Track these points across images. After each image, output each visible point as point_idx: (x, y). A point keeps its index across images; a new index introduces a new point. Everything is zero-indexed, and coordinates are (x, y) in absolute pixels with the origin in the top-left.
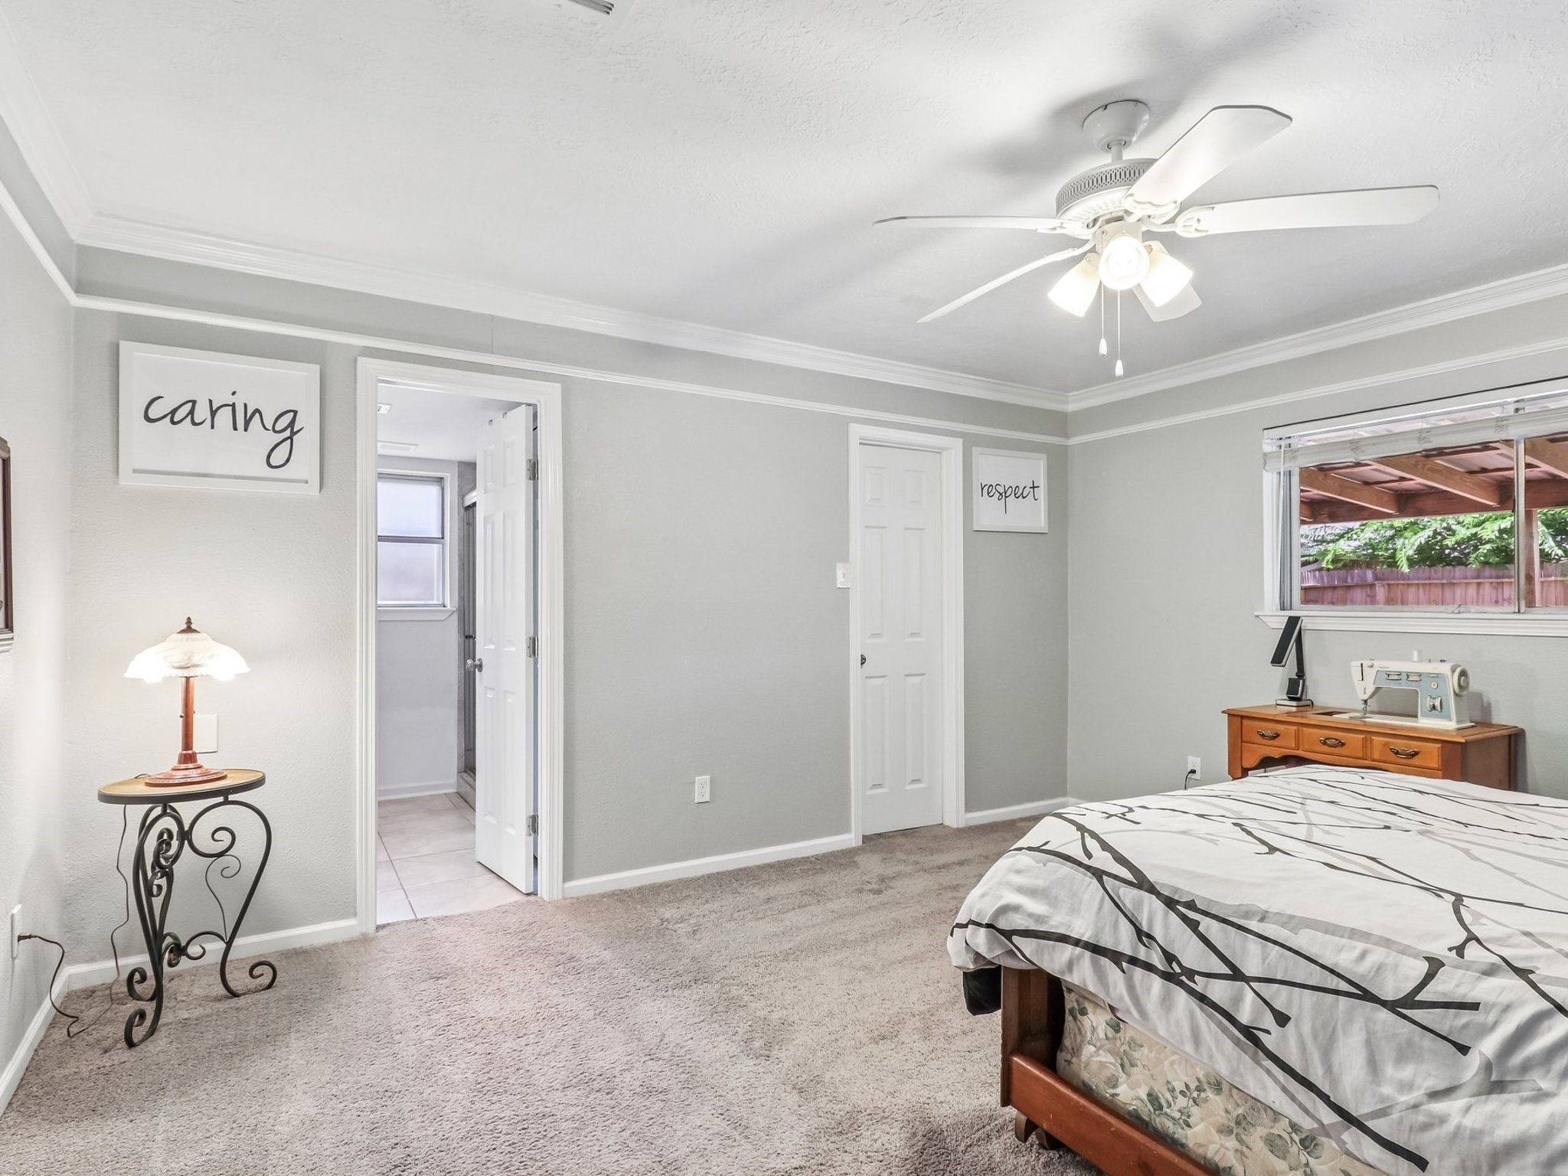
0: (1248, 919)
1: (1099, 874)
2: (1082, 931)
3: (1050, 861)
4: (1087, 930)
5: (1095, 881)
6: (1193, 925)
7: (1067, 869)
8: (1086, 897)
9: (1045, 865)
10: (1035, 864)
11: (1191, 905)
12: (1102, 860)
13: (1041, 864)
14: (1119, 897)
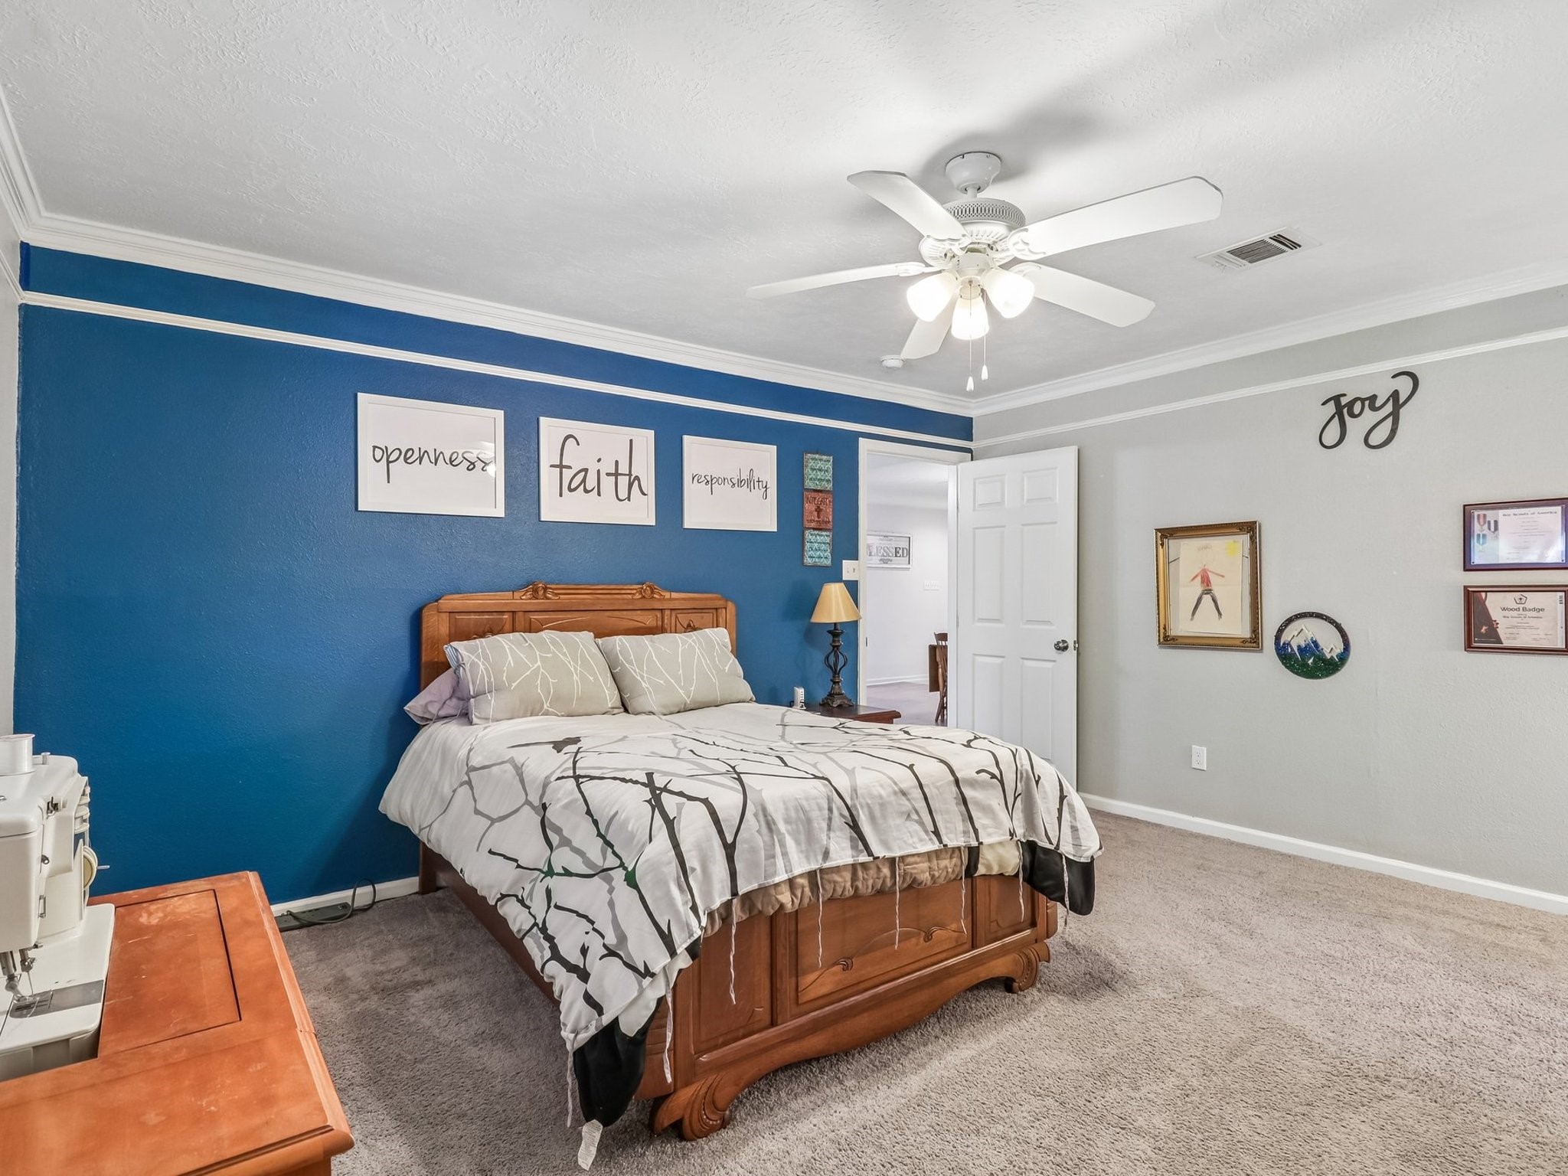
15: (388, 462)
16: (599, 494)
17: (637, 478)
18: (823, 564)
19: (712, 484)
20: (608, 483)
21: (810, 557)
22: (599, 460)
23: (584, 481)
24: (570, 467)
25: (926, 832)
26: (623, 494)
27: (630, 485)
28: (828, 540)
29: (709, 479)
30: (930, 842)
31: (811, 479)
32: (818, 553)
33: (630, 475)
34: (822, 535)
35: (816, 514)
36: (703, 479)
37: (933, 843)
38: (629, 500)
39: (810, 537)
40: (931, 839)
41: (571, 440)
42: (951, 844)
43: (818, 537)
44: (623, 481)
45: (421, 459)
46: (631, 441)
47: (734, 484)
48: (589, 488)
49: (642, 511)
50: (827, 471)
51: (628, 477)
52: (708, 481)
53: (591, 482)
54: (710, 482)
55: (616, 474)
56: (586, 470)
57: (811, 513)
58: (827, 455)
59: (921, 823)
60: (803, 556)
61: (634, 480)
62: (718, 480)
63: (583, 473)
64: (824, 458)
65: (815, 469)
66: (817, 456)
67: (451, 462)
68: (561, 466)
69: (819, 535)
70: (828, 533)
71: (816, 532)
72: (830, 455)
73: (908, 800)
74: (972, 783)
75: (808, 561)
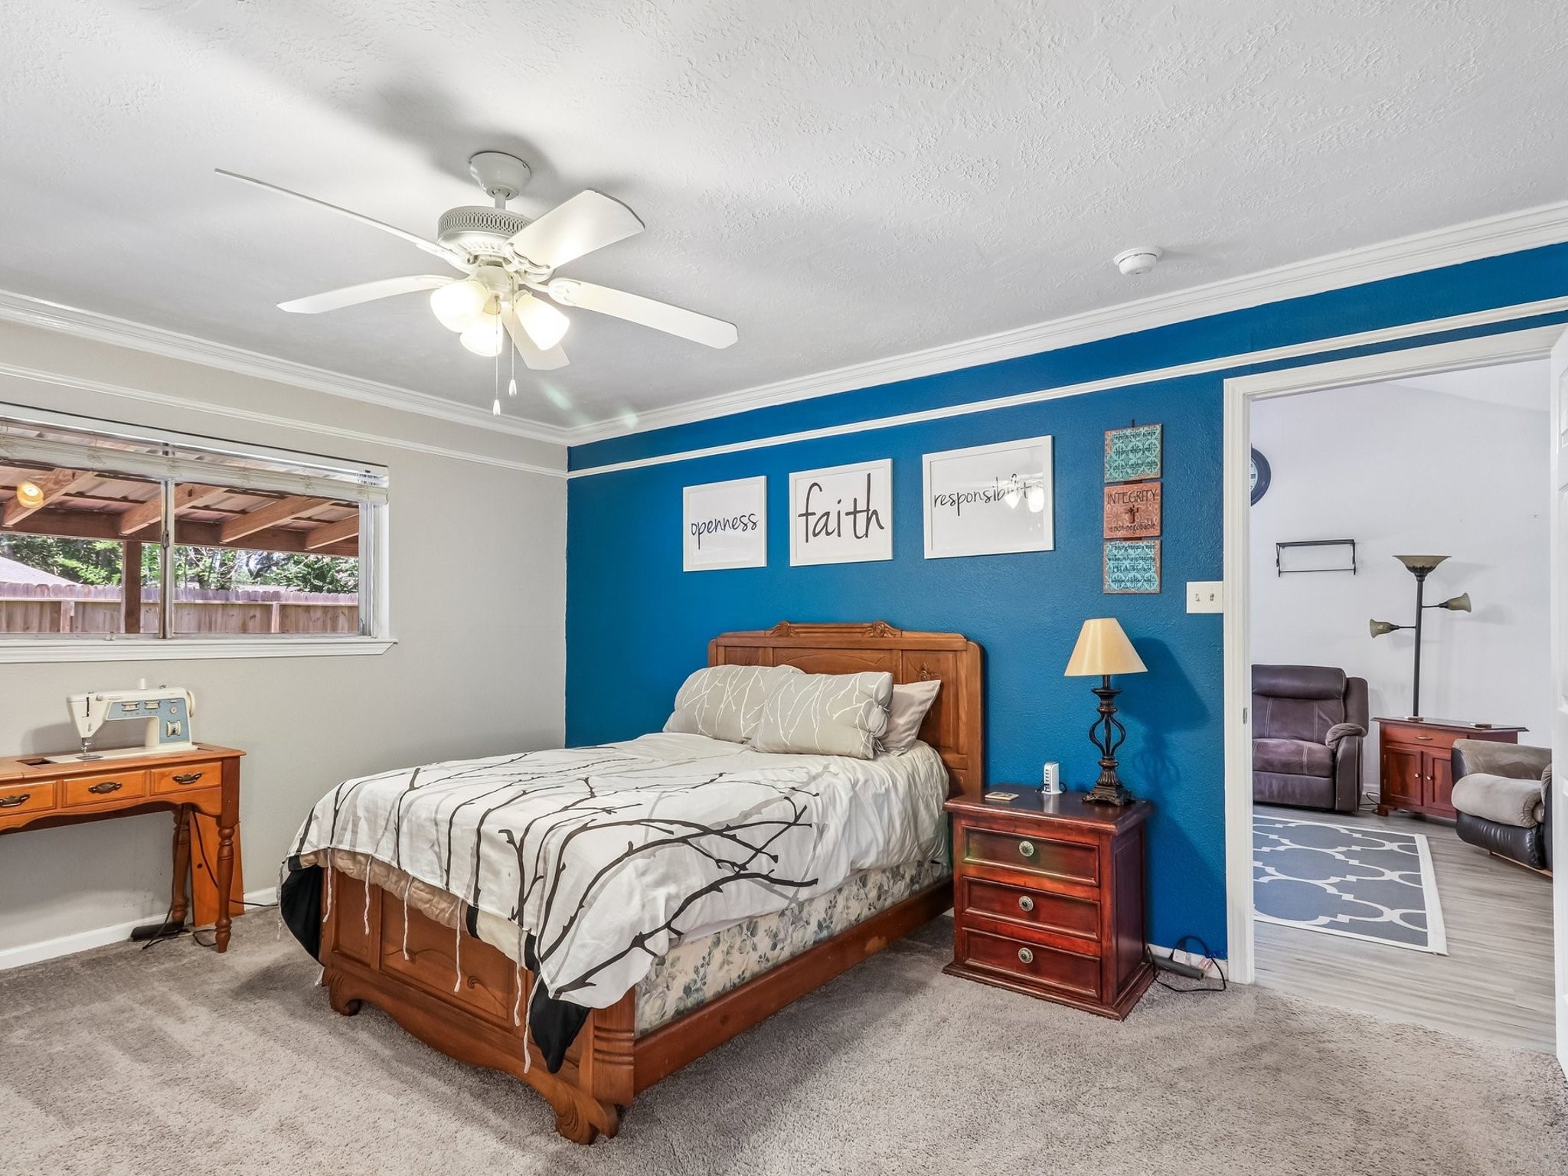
0: (746, 820)
1: (684, 840)
2: (699, 883)
3: (656, 850)
4: (701, 880)
5: (687, 846)
6: (733, 838)
7: (667, 849)
8: (688, 860)
9: (655, 856)
10: (647, 860)
11: (728, 828)
12: (680, 831)
13: (652, 858)
14: (701, 847)
15: (699, 534)
16: (839, 535)
17: (875, 512)
18: (1142, 590)
19: (958, 504)
20: (847, 522)
21: (1115, 581)
22: (839, 502)
23: (826, 524)
24: (814, 514)
25: (441, 867)
26: (861, 531)
27: (869, 520)
28: (1151, 553)
29: (955, 498)
30: (440, 878)
31: (1117, 468)
32: (1131, 575)
33: (868, 510)
34: (1138, 548)
35: (1127, 517)
36: (947, 499)
37: (442, 881)
38: (867, 537)
39: (1115, 552)
40: (441, 876)
41: (816, 487)
42: (453, 890)
43: (1130, 551)
44: (862, 518)
45: (716, 528)
46: (869, 475)
47: (989, 498)
48: (830, 531)
49: (878, 547)
50: (1149, 449)
51: (866, 513)
52: (954, 501)
53: (832, 525)
54: (956, 501)
55: (855, 512)
56: (827, 514)
57: (1117, 516)
58: (1149, 424)
59: (439, 856)
60: (1101, 581)
61: (872, 515)
62: (967, 497)
63: (826, 517)
64: (1143, 430)
65: (1123, 452)
66: (1128, 432)
67: (733, 526)
68: (807, 514)
69: (1132, 548)
70: (1151, 543)
71: (1126, 544)
72: (1155, 423)
73: (437, 830)
74: (492, 841)
75: (1110, 587)
